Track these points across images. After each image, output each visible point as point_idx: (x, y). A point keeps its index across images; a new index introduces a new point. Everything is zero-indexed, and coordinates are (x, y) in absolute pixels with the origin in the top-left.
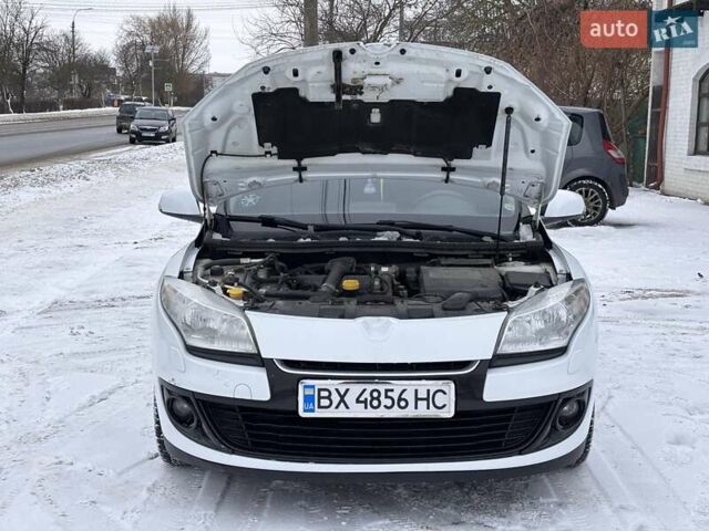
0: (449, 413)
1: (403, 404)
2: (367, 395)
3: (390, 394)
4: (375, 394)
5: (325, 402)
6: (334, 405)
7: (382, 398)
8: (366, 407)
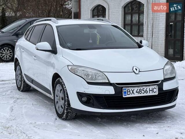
0: (157, 94)
1: (147, 92)
2: (138, 90)
3: (144, 90)
4: (140, 90)
5: (129, 93)
6: (131, 93)
7: (142, 91)
8: (138, 94)
